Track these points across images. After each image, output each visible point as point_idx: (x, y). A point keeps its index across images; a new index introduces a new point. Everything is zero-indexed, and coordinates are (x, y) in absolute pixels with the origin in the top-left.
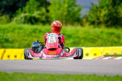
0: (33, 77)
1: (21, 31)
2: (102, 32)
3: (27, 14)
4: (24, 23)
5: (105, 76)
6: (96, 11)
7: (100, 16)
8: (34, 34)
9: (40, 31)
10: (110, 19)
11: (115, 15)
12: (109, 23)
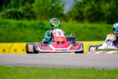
0: (35, 71)
1: (7, 26)
2: (85, 27)
3: (13, 9)
4: (10, 18)
5: (103, 70)
6: (80, 7)
7: (83, 12)
8: (19, 29)
9: (25, 26)
10: (93, 14)
11: (98, 10)
12: (92, 19)
